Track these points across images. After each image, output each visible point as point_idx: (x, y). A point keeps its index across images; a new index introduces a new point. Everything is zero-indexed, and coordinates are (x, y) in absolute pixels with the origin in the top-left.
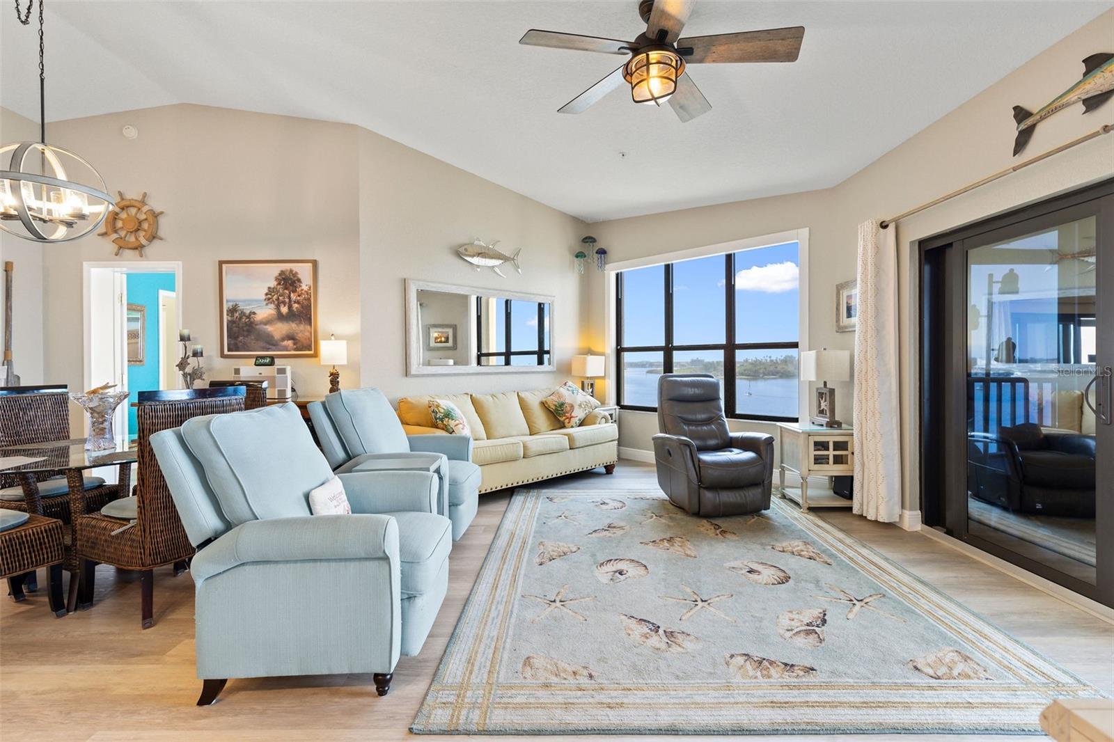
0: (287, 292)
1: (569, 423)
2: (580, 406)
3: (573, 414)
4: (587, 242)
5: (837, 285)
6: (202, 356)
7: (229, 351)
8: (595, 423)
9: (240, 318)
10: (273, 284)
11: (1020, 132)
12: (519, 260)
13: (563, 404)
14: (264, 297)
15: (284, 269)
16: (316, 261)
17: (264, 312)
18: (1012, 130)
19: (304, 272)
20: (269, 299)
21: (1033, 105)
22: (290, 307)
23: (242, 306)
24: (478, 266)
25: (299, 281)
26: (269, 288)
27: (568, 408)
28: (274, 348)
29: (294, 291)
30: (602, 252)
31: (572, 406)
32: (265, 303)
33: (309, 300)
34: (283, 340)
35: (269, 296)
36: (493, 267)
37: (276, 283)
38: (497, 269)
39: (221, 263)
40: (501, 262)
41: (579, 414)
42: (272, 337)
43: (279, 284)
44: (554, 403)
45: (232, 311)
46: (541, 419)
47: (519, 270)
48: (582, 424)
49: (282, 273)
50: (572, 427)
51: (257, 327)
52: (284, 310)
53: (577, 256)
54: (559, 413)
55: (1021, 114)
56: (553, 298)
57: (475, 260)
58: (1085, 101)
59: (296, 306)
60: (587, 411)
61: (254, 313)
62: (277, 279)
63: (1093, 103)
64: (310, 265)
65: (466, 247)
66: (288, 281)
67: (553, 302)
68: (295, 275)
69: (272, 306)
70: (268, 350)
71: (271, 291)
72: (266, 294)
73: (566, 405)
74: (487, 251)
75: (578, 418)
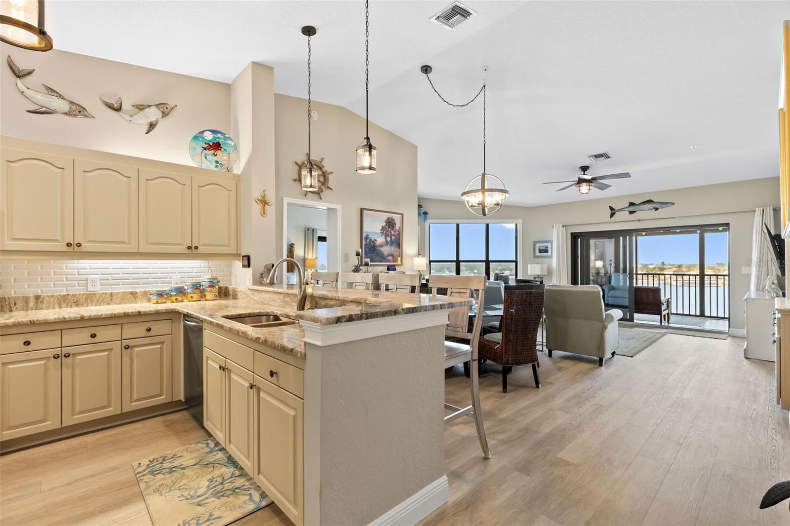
0: (390, 229)
5: (534, 242)
9: (370, 243)
10: (384, 224)
11: (612, 213)
15: (389, 217)
16: (402, 214)
17: (380, 240)
18: (609, 212)
19: (397, 218)
20: (382, 233)
21: (616, 208)
22: (391, 238)
23: (370, 236)
25: (395, 224)
26: (382, 226)
28: (384, 260)
29: (393, 229)
30: (425, 213)
32: (380, 234)
33: (399, 234)
34: (388, 256)
35: (382, 231)
39: (362, 210)
42: (384, 254)
43: (386, 225)
45: (367, 238)
49: (388, 219)
51: (377, 248)
52: (389, 239)
55: (612, 209)
58: (629, 211)
59: (393, 237)
61: (376, 240)
62: (386, 222)
63: (631, 212)
64: (401, 216)
66: (390, 223)
68: (393, 220)
69: (383, 237)
70: (381, 262)
71: (383, 228)
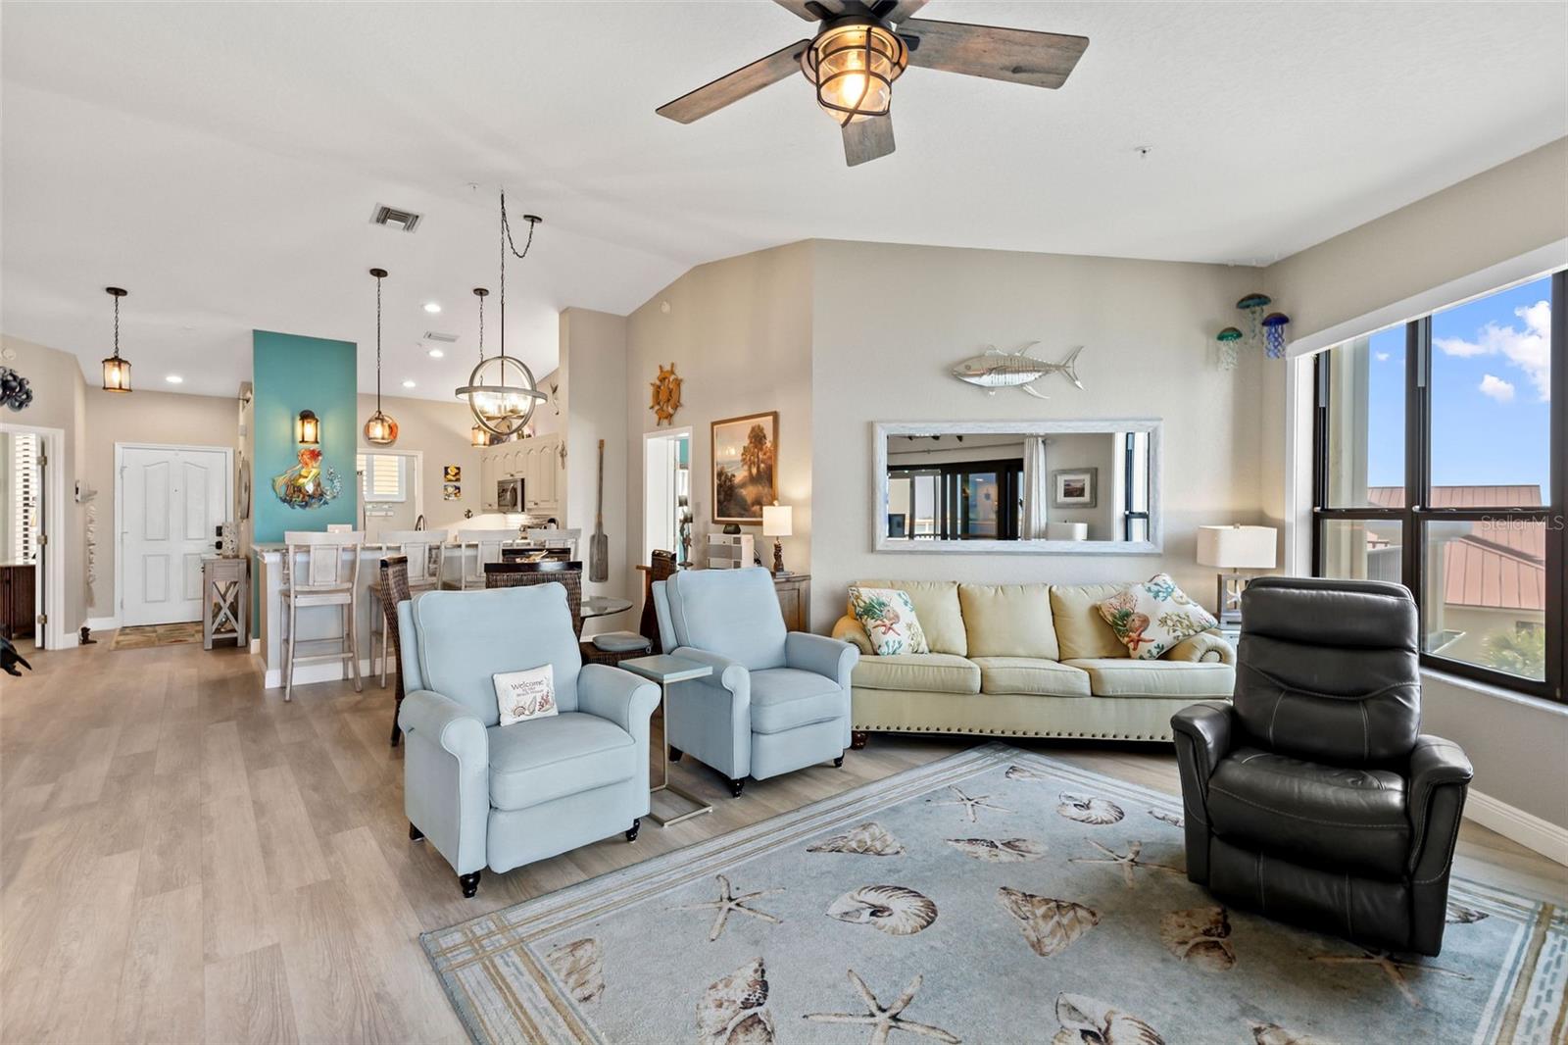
0: (756, 450)
1: (1135, 649)
2: (1163, 622)
3: (1143, 636)
4: (1248, 306)
6: (691, 521)
7: (718, 516)
8: (1188, 659)
9: (725, 481)
10: (746, 442)
12: (1079, 366)
13: (1128, 615)
14: (740, 458)
15: (753, 425)
16: (776, 412)
17: (740, 475)
20: (744, 459)
22: (758, 468)
23: (726, 469)
24: (991, 389)
25: (765, 437)
26: (744, 447)
27: (1137, 623)
28: (746, 513)
29: (761, 449)
30: (1280, 320)
31: (1145, 622)
32: (741, 464)
33: (771, 458)
34: (750, 504)
36: (1022, 385)
37: (748, 442)
38: (1030, 389)
39: (712, 424)
40: (1037, 375)
41: (1158, 636)
42: (746, 501)
43: (751, 442)
44: (1112, 610)
45: (720, 474)
46: (1085, 637)
47: (1078, 383)
48: (1166, 655)
49: (753, 429)
50: (1141, 658)
51: (736, 491)
52: (754, 471)
53: (1221, 338)
54: (1119, 631)
56: (1155, 423)
57: (986, 380)
59: (762, 465)
60: (1179, 633)
61: (734, 476)
62: (749, 437)
64: (772, 418)
65: (966, 363)
66: (757, 437)
67: (1155, 430)
68: (761, 430)
69: (746, 467)
70: (742, 516)
71: (745, 451)
72: (743, 455)
73: (1133, 617)
74: (1008, 363)
75: (1154, 644)
